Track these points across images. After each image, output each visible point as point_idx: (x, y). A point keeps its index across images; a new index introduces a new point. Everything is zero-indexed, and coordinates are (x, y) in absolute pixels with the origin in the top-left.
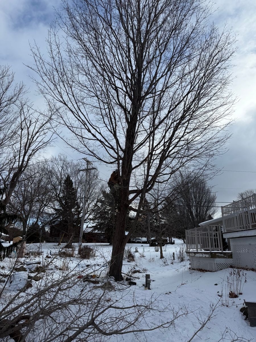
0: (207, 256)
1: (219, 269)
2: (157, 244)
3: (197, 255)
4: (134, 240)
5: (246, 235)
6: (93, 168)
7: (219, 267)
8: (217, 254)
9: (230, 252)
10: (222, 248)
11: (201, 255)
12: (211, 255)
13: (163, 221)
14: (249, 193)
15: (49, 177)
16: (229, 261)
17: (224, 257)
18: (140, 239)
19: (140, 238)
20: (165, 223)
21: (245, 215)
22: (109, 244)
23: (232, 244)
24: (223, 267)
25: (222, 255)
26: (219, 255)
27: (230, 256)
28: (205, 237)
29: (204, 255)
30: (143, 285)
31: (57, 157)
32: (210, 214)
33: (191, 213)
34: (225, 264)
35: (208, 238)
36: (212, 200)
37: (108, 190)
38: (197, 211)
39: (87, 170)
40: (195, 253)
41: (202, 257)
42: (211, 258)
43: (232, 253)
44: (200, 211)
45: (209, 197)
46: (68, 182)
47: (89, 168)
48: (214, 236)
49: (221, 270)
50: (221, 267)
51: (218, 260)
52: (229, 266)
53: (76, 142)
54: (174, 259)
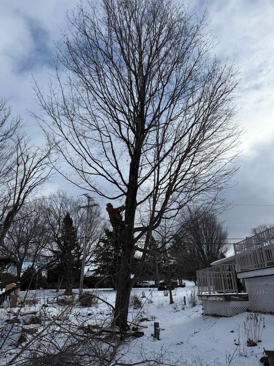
0: (221, 299)
1: (235, 313)
2: (166, 287)
3: (210, 299)
4: (141, 284)
5: (261, 275)
6: (95, 205)
7: (235, 311)
8: (232, 297)
9: (246, 294)
10: (237, 290)
11: (214, 299)
12: (225, 298)
13: (172, 261)
14: (262, 228)
15: (47, 215)
16: (246, 304)
17: (239, 300)
18: (147, 283)
19: (147, 281)
20: (174, 263)
21: (260, 252)
22: (113, 289)
23: (247, 285)
24: (239, 311)
25: (237, 298)
26: (234, 297)
27: (246, 298)
28: (218, 278)
29: (218, 299)
30: (152, 335)
31: (56, 194)
32: (223, 252)
33: (202, 251)
34: (241, 307)
35: (221, 279)
36: (223, 237)
37: (111, 229)
38: (208, 249)
39: (88, 207)
40: (208, 296)
41: (216, 300)
42: (225, 301)
43: (247, 295)
44: (211, 250)
45: (220, 233)
46: (68, 220)
47: (90, 204)
48: (228, 277)
49: (237, 314)
50: (237, 311)
51: (233, 304)
52: (246, 310)
53: (76, 178)
54: (185, 304)
